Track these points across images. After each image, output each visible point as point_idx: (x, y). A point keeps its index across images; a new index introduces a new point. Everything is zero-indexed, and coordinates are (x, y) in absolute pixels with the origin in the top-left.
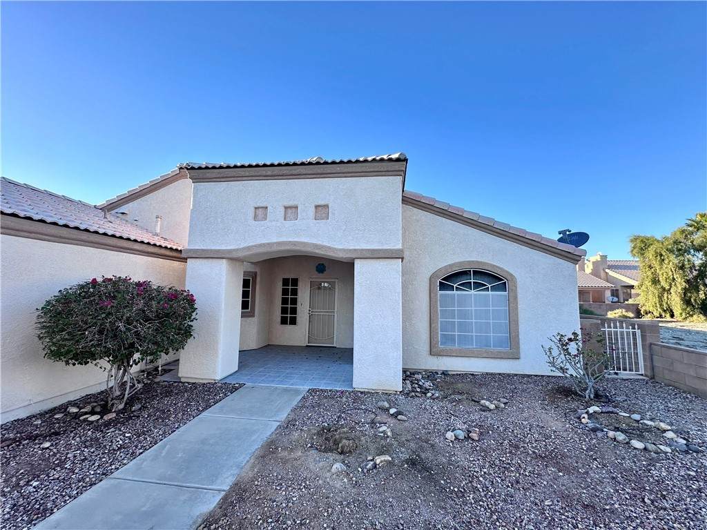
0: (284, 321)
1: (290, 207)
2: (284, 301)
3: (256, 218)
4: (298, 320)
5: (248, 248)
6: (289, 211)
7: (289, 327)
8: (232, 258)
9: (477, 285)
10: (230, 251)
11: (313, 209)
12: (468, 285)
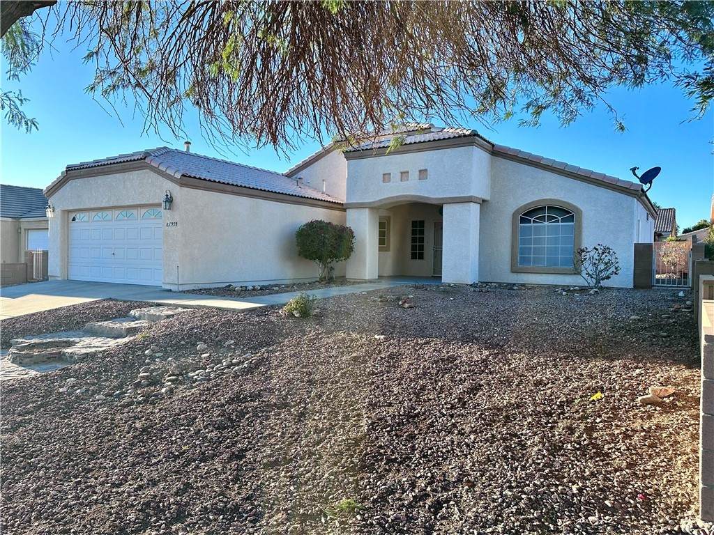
0: (414, 257)
1: (404, 173)
2: (414, 240)
3: (384, 181)
4: (425, 256)
5: (380, 201)
6: (404, 175)
7: (418, 261)
8: (373, 208)
9: (550, 218)
10: (370, 203)
11: (418, 173)
12: (543, 219)
